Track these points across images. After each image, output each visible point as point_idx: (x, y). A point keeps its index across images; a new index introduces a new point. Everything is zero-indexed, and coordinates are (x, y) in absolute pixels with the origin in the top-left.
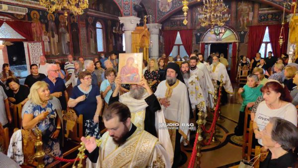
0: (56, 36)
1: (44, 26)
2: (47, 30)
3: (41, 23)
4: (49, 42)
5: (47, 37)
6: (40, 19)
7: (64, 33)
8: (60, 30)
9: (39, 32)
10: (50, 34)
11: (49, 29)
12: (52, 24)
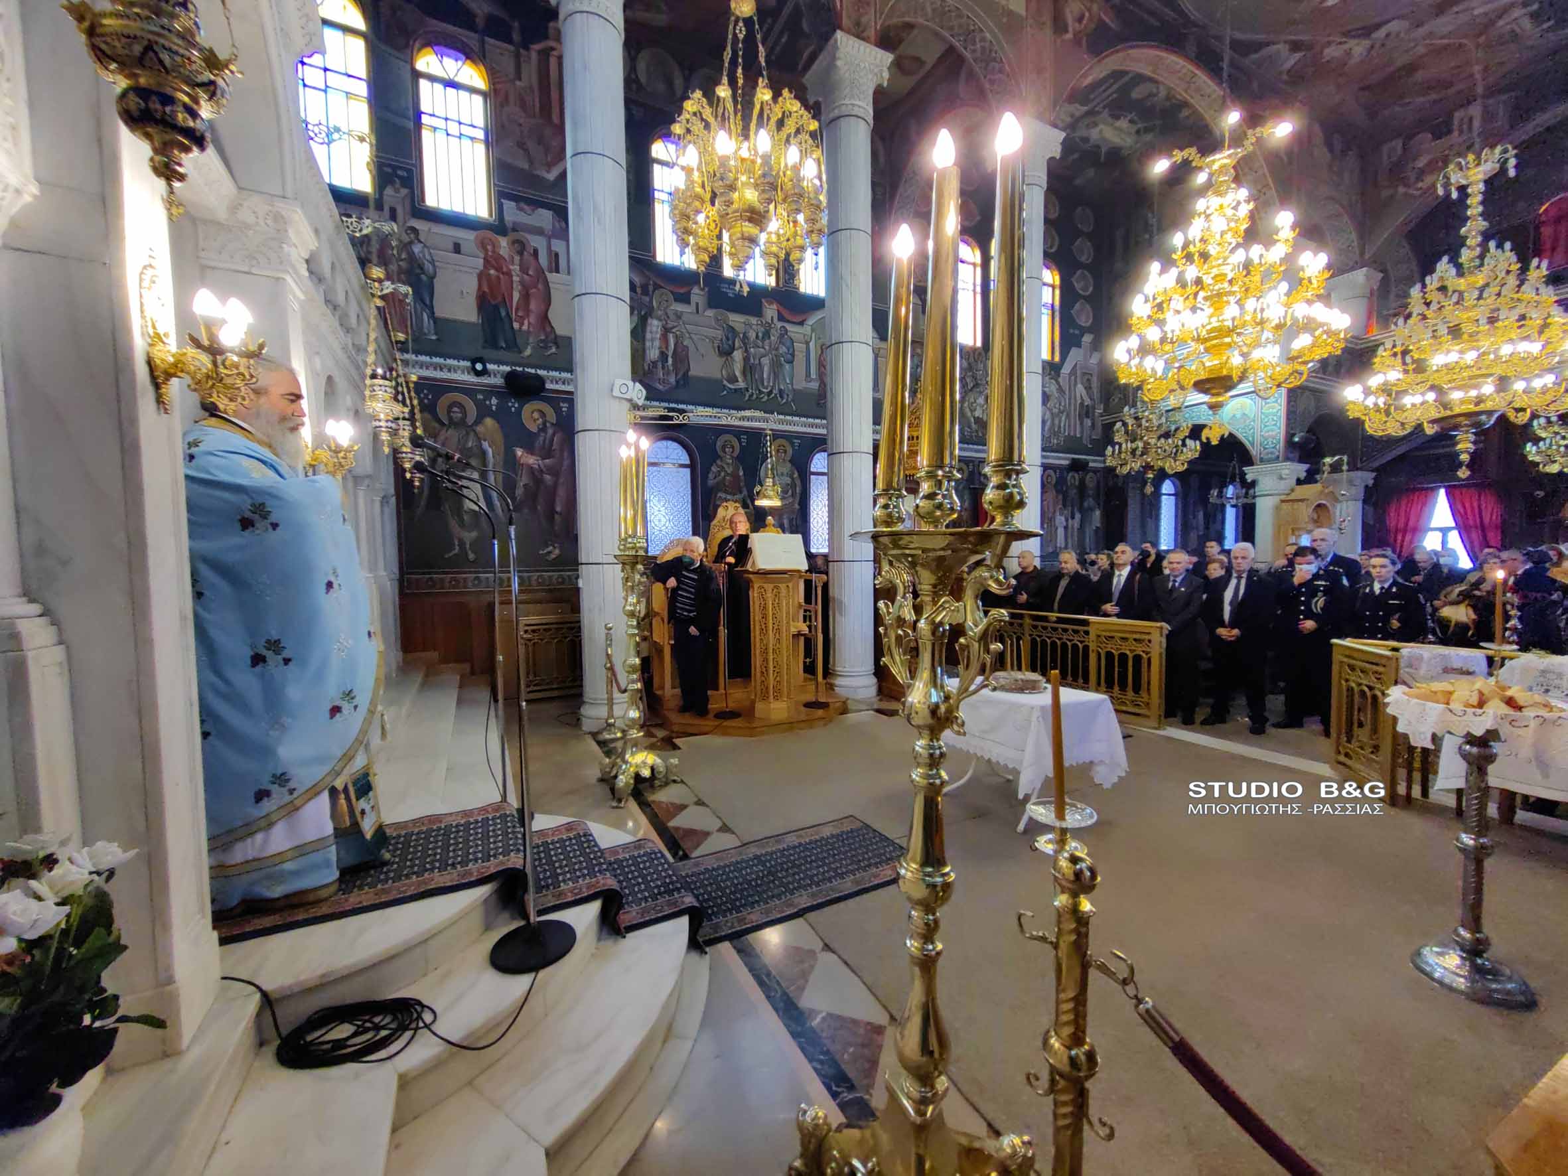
0: (1078, 516)
1: (1060, 497)
2: (1064, 506)
3: (1058, 492)
4: (1066, 528)
5: (1063, 518)
6: (1055, 486)
7: (1091, 509)
8: (1086, 504)
9: (1051, 510)
10: (1067, 512)
11: (1068, 503)
12: (1073, 492)
